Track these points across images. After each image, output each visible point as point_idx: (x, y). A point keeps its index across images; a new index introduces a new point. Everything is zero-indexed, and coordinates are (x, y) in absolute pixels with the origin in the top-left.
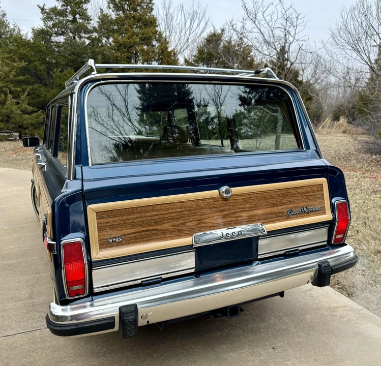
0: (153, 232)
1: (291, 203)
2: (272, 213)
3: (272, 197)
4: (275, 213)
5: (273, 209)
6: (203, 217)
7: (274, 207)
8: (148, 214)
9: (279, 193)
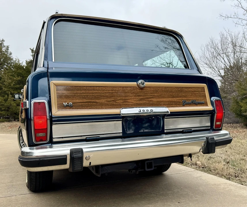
0: (94, 104)
3: (171, 92)
6: (127, 98)
7: (174, 98)
8: (90, 92)
9: (177, 89)
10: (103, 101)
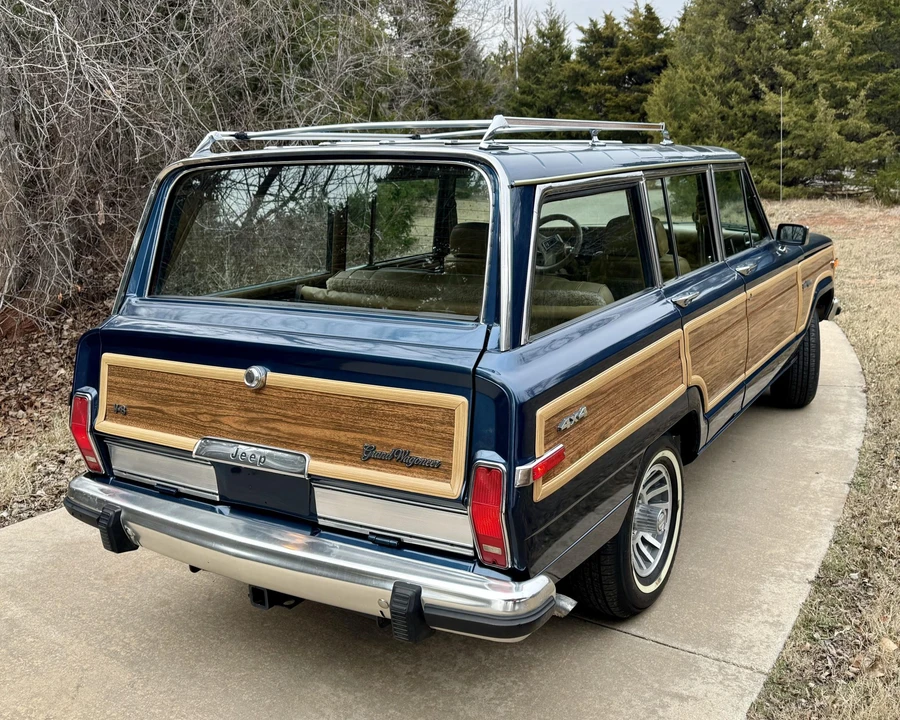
0: (159, 414)
1: (374, 432)
2: (333, 442)
4: (338, 443)
5: (337, 433)
6: (220, 412)
7: (339, 430)
9: (354, 404)
10: (174, 410)
